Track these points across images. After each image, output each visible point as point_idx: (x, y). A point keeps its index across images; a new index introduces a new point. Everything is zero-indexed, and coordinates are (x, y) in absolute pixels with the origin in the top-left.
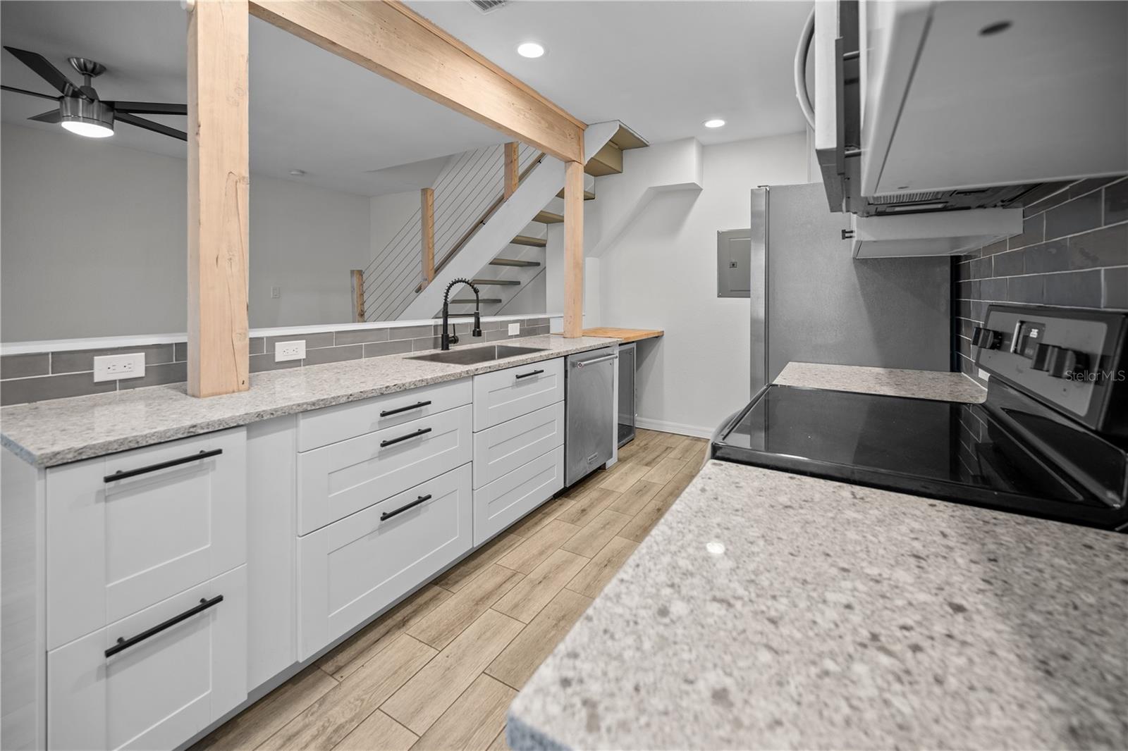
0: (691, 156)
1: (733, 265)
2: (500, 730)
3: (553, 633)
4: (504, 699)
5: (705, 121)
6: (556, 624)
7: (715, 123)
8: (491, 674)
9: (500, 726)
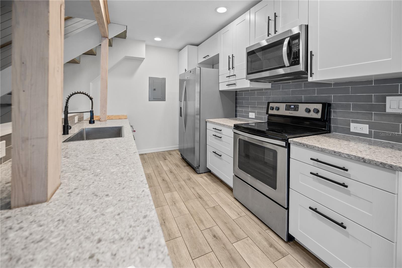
0: (143, 48)
1: (155, 90)
2: (221, 266)
3: (192, 231)
4: (209, 259)
5: (155, 38)
6: (189, 228)
7: (158, 39)
8: (196, 258)
9: (219, 265)
